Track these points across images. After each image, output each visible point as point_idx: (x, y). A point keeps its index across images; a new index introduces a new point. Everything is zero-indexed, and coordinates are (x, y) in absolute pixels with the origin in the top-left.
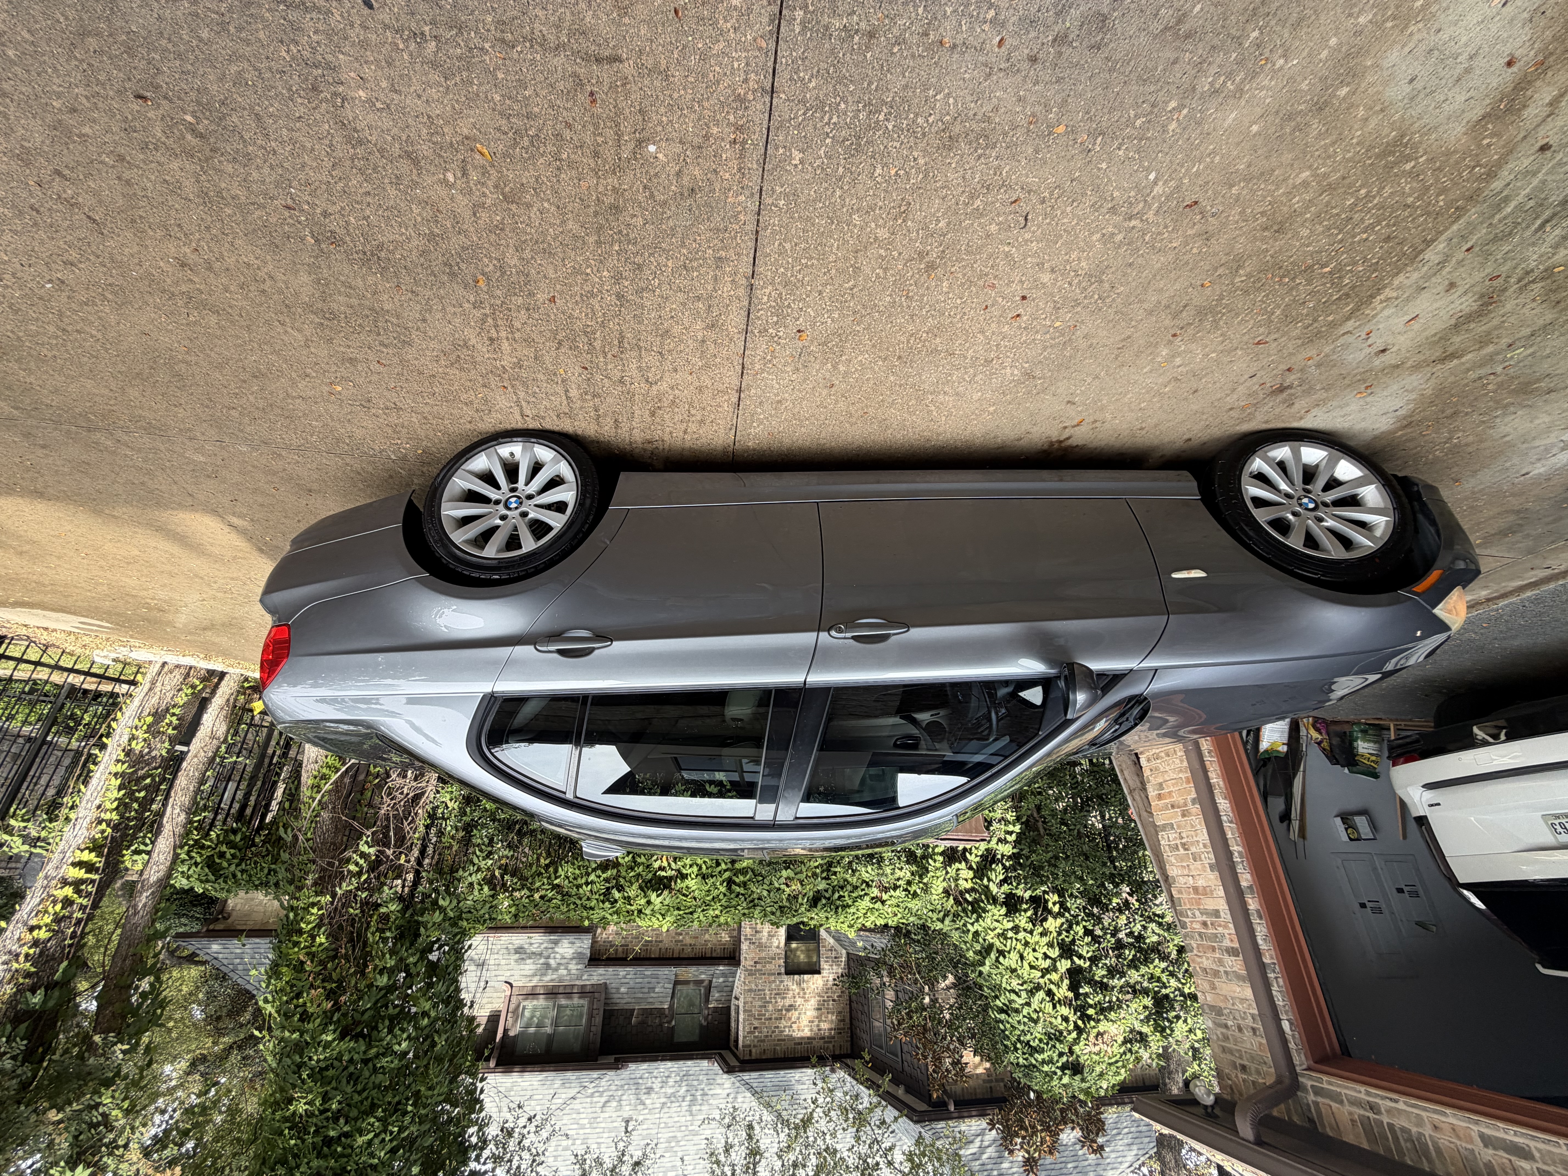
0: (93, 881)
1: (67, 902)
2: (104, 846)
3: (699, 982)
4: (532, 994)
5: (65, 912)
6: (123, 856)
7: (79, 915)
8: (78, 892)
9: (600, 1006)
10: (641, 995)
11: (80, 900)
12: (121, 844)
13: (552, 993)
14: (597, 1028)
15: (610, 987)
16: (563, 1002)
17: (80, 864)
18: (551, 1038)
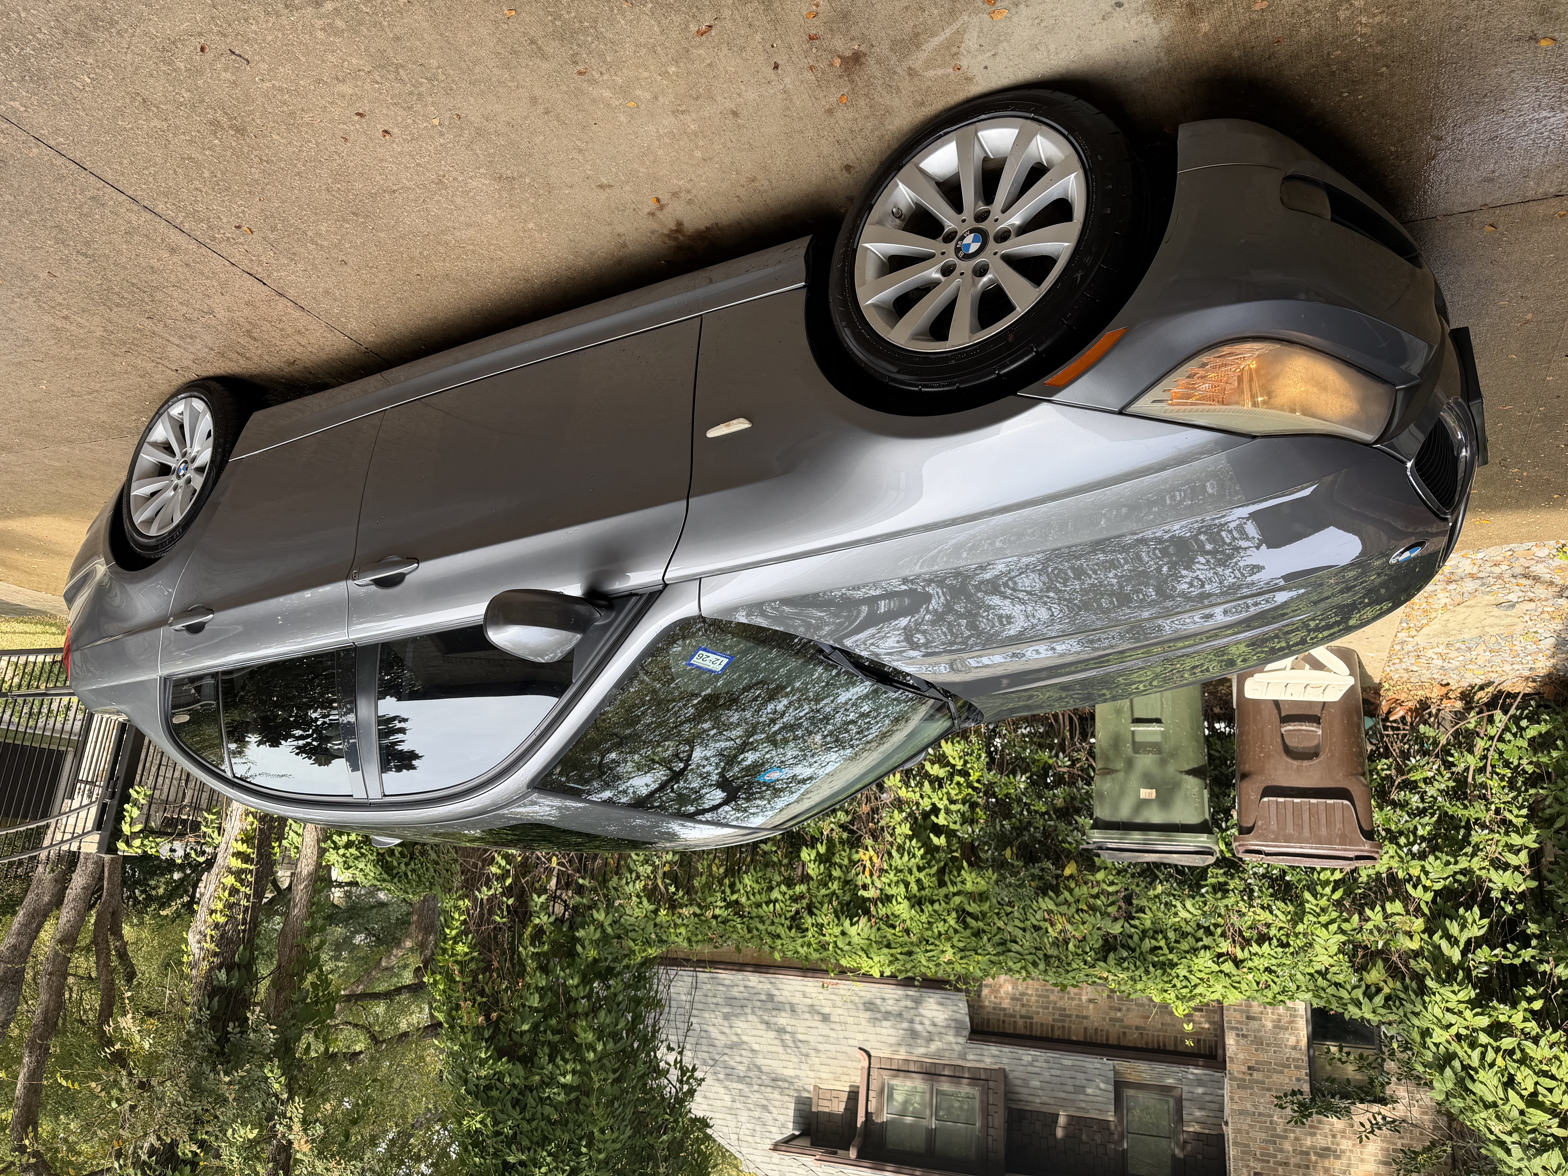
0: (251, 871)
1: (234, 891)
2: (254, 837)
3: (1166, 1090)
4: (901, 1071)
5: (232, 900)
6: (273, 848)
7: (244, 902)
8: (242, 881)
9: (997, 1100)
10: (1063, 1095)
11: (243, 889)
12: (270, 836)
13: (931, 1073)
14: (998, 1132)
15: (1011, 1076)
16: (946, 1086)
17: (238, 855)
18: (931, 1134)
